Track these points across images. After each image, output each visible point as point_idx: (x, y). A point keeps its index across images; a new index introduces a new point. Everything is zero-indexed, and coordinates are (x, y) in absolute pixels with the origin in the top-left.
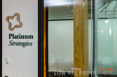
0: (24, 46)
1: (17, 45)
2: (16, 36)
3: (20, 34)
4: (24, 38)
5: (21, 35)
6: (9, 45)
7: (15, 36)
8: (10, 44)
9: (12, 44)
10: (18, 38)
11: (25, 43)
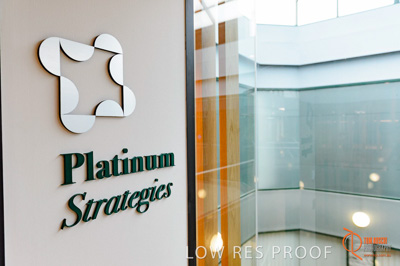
0: (142, 208)
1: (114, 211)
2: (105, 163)
3: (125, 151)
4: (140, 170)
5: (129, 156)
6: (63, 225)
7: (98, 165)
8: (71, 218)
9: (81, 217)
10: (115, 173)
11: (147, 190)
